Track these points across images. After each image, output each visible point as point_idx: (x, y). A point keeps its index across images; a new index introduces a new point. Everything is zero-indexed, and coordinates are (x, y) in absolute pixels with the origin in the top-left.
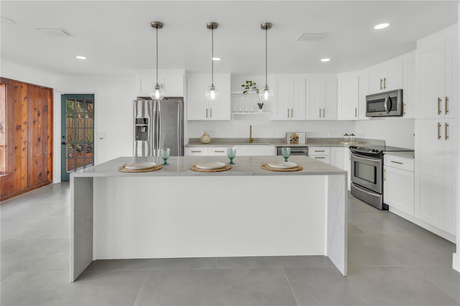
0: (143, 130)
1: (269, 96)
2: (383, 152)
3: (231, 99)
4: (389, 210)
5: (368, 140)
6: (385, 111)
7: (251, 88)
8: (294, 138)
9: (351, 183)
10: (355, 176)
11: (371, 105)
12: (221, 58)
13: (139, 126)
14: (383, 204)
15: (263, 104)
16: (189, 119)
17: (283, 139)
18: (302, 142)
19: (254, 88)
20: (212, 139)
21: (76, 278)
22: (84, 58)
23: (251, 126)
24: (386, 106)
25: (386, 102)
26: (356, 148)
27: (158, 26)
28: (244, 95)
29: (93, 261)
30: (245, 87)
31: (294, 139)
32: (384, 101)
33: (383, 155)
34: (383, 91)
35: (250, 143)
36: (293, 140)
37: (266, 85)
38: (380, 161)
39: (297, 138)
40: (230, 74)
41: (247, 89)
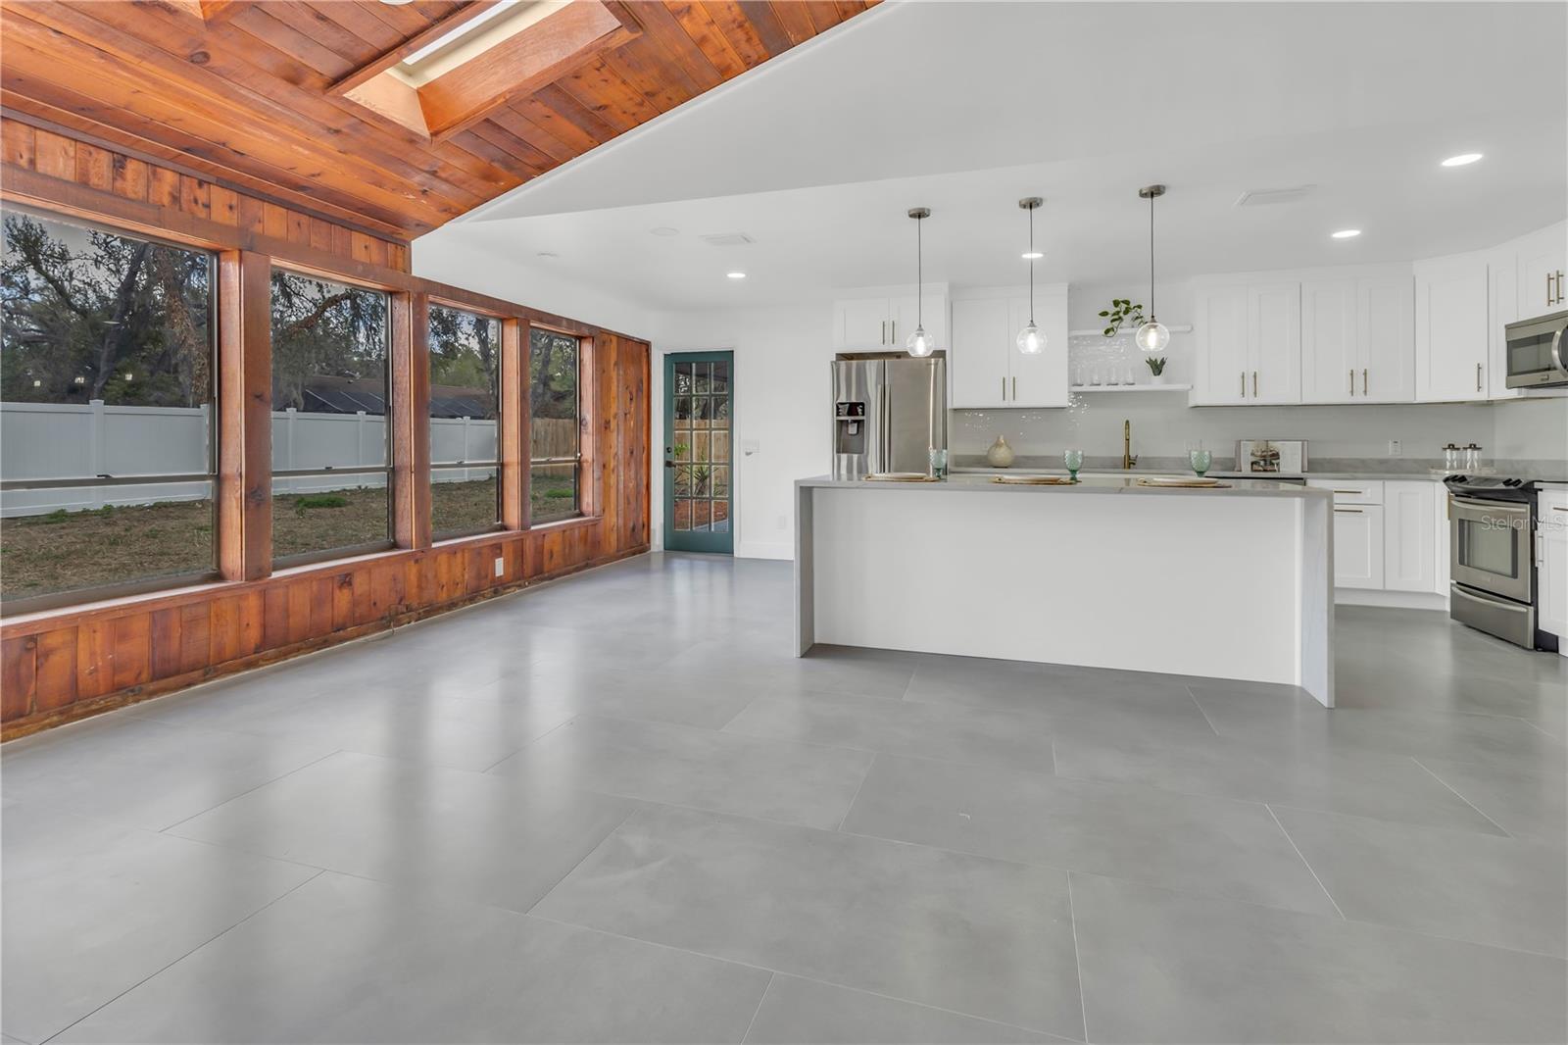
0: (853, 429)
1: (1160, 342)
2: (1535, 483)
3: (1070, 352)
4: (1560, 652)
5: (1532, 461)
6: (1555, 369)
7: (1127, 318)
8: (1264, 456)
9: (1452, 585)
10: (1462, 562)
11: (1519, 352)
12: (1044, 253)
13: (842, 421)
14: (1537, 633)
15: (1163, 362)
16: (957, 405)
17: (1231, 459)
18: (1289, 467)
19: (1137, 318)
20: (1017, 457)
21: (807, 648)
22: (742, 276)
23: (1127, 422)
24: (1555, 353)
25: (1556, 342)
26: (1463, 479)
27: (920, 214)
28: (1108, 340)
29: (814, 645)
30: (1109, 317)
31: (1265, 460)
32: (1551, 341)
33: (1536, 494)
34: (1555, 309)
35: (1127, 470)
36: (1262, 463)
37: (1153, 317)
38: (1524, 510)
39: (1276, 456)
40: (1067, 285)
41: (1116, 323)
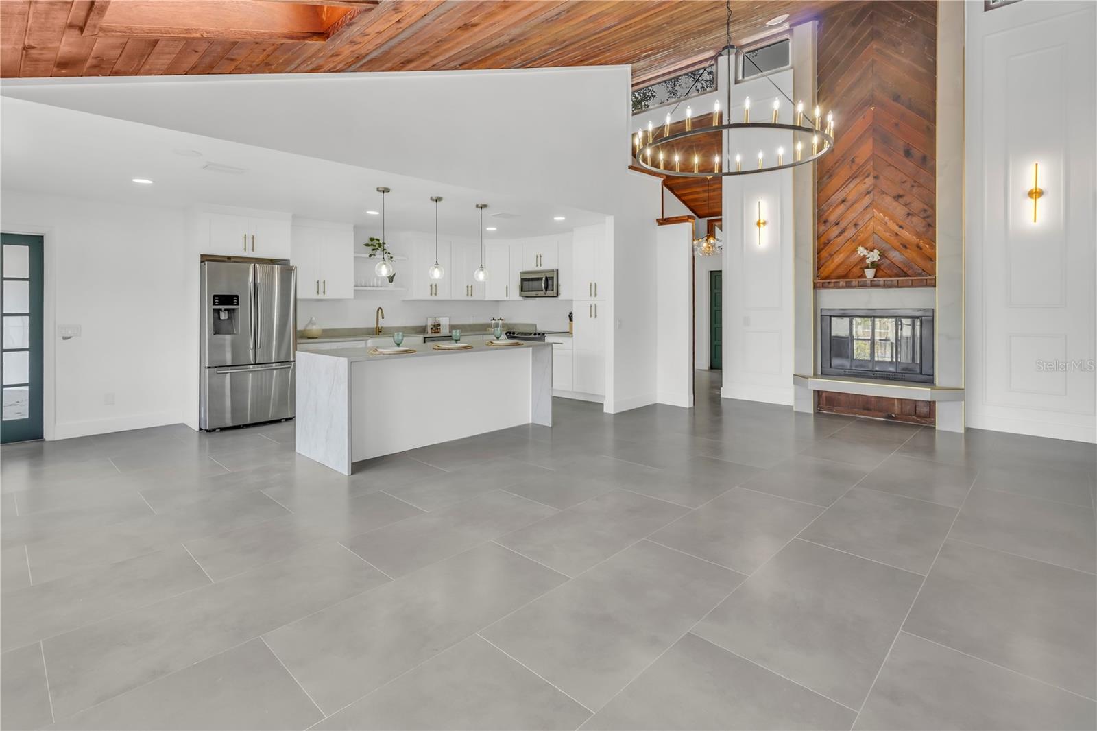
0: (224, 316)
2: (544, 334)
3: (355, 266)
6: (542, 291)
8: (435, 325)
11: (525, 283)
15: (395, 276)
16: (305, 297)
18: (444, 331)
22: (149, 182)
23: (378, 308)
24: (543, 285)
25: (543, 281)
26: (513, 333)
28: (371, 261)
30: (371, 248)
33: (545, 338)
34: (539, 268)
35: (378, 335)
36: (434, 328)
40: (353, 225)
41: (374, 252)
